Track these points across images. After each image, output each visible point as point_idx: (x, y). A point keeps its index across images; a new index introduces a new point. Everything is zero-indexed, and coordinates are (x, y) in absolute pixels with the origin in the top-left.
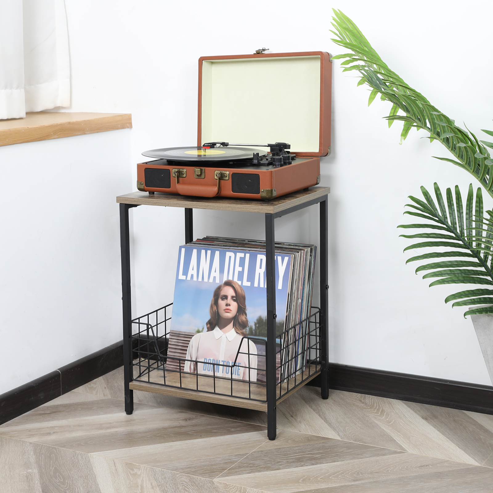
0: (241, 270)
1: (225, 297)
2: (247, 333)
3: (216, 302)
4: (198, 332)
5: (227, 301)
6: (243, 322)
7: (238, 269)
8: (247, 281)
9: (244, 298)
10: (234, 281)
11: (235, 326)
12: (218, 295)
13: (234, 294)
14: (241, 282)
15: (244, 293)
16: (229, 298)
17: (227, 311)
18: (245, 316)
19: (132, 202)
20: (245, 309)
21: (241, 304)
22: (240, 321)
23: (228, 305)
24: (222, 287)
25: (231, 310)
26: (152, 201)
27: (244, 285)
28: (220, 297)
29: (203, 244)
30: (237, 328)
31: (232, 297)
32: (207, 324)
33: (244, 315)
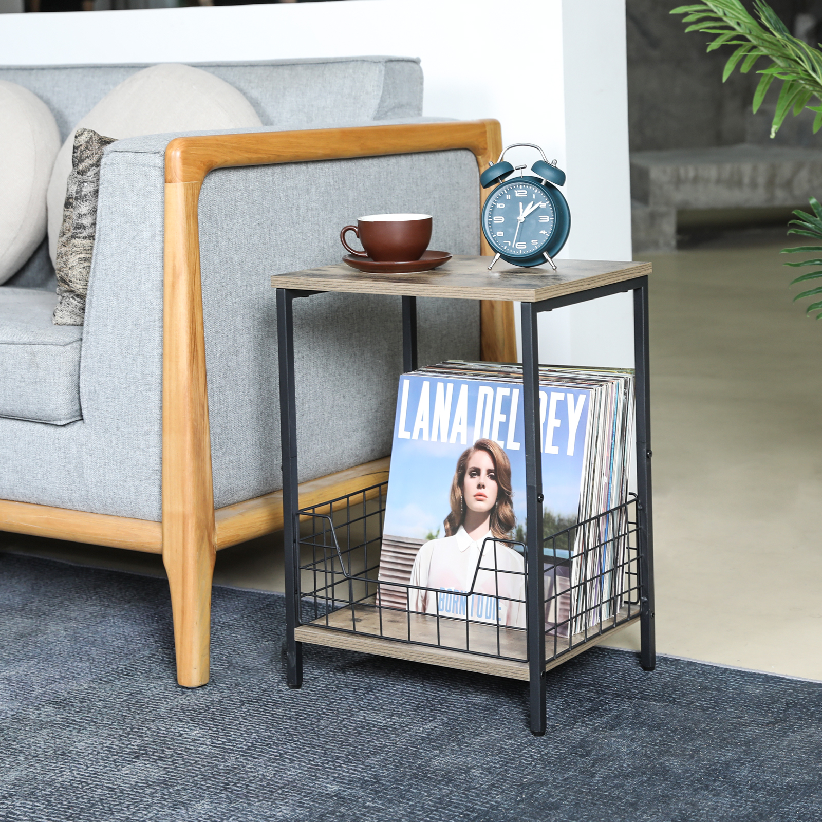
0: (504, 421)
1: (476, 472)
2: (514, 539)
3: (461, 482)
4: (431, 537)
5: (480, 479)
6: (506, 518)
7: (500, 418)
8: (515, 441)
9: (508, 473)
10: (491, 441)
11: (493, 527)
12: (463, 469)
13: (492, 467)
14: (503, 442)
15: (509, 463)
16: (484, 472)
17: (480, 497)
18: (510, 508)
19: (297, 286)
20: (509, 493)
21: (503, 484)
22: (501, 516)
23: (481, 486)
24: (471, 453)
25: (487, 495)
26: (330, 283)
27: (508, 448)
28: (468, 471)
29: (439, 372)
30: (497, 532)
31: (489, 471)
32: (445, 523)
33: (509, 505)
